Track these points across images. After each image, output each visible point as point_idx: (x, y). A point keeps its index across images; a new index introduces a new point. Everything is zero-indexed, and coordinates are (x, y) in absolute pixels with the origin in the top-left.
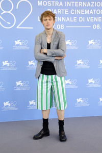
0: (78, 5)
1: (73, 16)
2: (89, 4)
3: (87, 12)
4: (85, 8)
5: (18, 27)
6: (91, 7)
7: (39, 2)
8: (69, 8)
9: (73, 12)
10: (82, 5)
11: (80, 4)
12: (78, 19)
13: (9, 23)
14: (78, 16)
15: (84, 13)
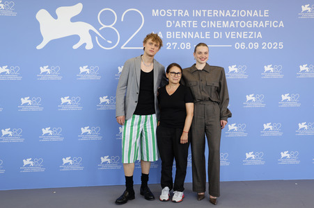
0: (212, 14)
1: (204, 31)
2: (228, 13)
3: (226, 24)
4: (222, 19)
5: (122, 48)
6: (231, 17)
7: (153, 11)
8: (199, 19)
9: (204, 24)
10: (218, 14)
11: (215, 13)
12: (212, 35)
13: (110, 42)
14: (212, 30)
15: (222, 25)
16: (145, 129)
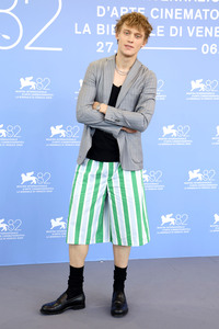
3: (188, 14)
5: (27, 47)
8: (148, 5)
9: (155, 13)
12: (167, 31)
13: (7, 37)
14: (168, 23)
15: (182, 16)
16: (111, 188)
